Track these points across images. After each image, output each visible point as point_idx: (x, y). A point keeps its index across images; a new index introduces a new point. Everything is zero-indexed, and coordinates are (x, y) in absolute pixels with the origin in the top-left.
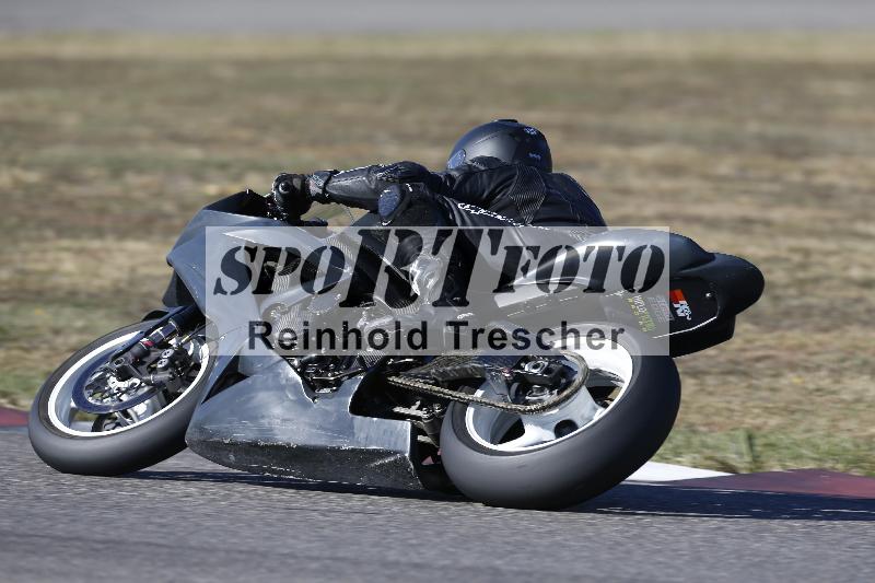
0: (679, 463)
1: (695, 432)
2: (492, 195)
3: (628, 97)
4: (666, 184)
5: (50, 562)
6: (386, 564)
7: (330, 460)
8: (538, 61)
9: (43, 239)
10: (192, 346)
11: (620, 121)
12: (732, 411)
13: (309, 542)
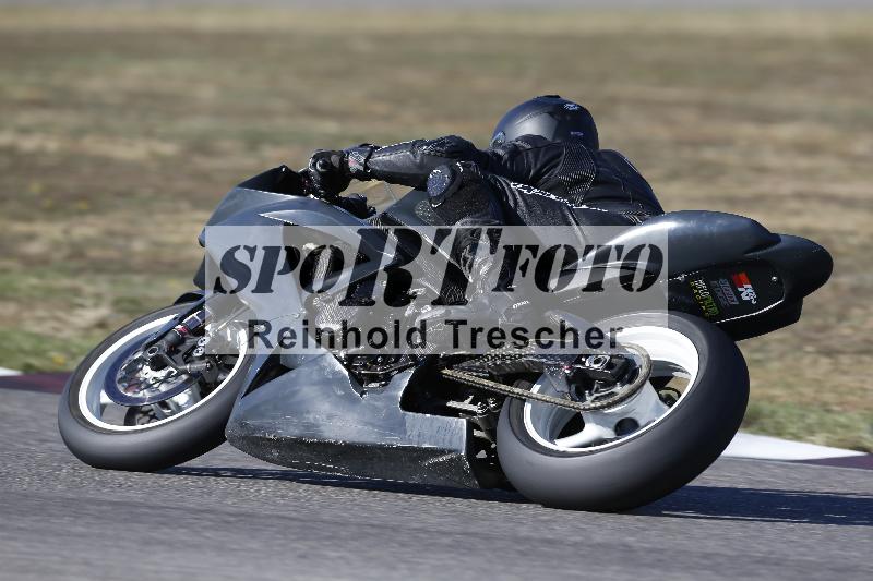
0: (813, 442)
1: (829, 411)
2: (539, 175)
3: (765, 76)
4: (804, 163)
5: (181, 534)
6: (518, 540)
7: (380, 457)
8: (675, 38)
9: (177, 211)
10: (229, 332)
11: (758, 99)
12: (865, 390)
13: (440, 517)
